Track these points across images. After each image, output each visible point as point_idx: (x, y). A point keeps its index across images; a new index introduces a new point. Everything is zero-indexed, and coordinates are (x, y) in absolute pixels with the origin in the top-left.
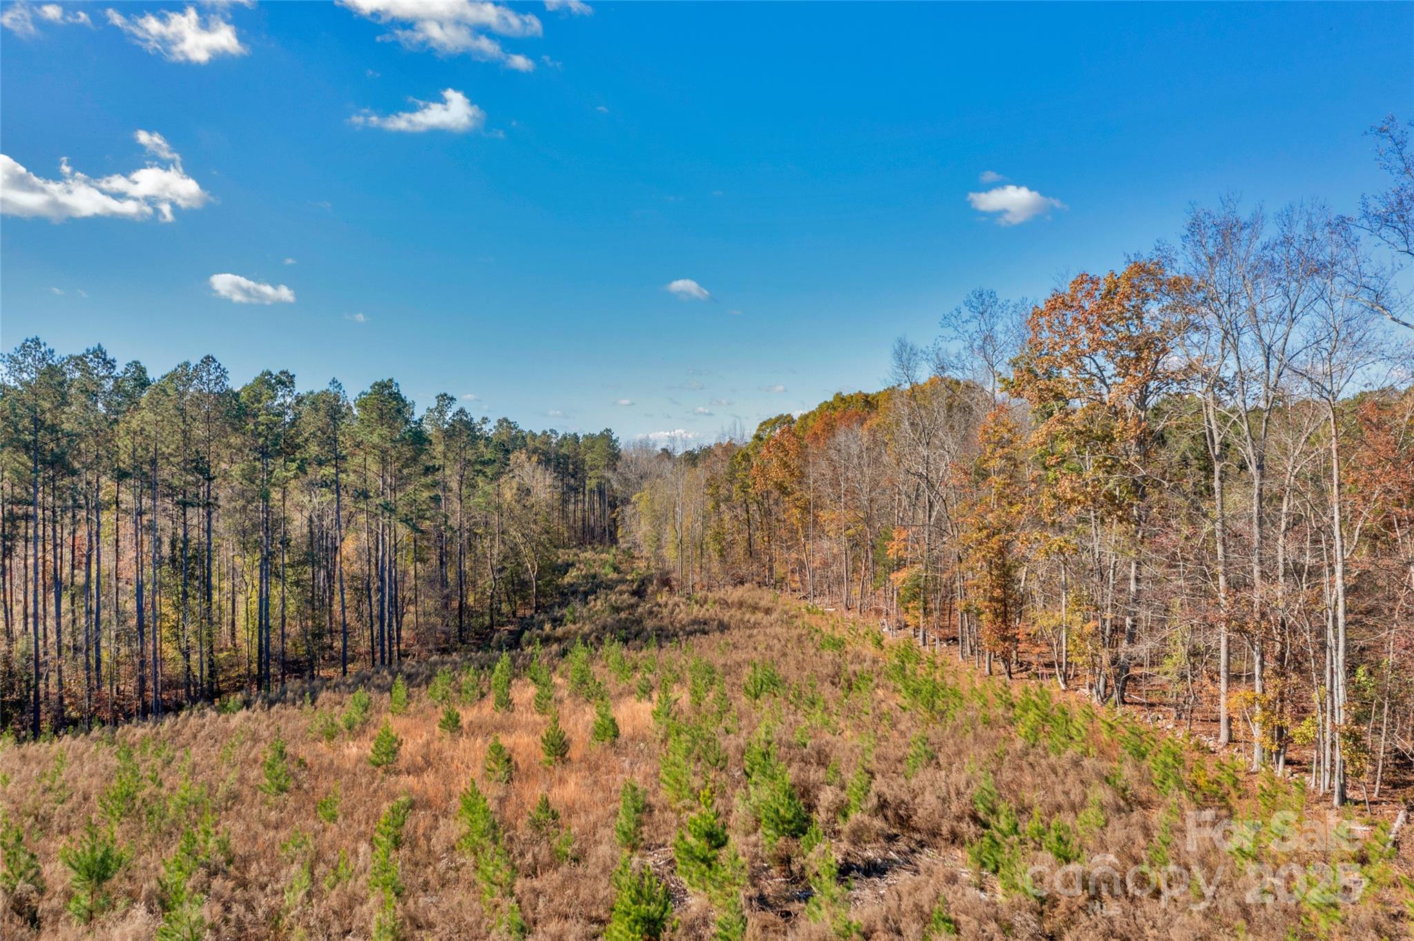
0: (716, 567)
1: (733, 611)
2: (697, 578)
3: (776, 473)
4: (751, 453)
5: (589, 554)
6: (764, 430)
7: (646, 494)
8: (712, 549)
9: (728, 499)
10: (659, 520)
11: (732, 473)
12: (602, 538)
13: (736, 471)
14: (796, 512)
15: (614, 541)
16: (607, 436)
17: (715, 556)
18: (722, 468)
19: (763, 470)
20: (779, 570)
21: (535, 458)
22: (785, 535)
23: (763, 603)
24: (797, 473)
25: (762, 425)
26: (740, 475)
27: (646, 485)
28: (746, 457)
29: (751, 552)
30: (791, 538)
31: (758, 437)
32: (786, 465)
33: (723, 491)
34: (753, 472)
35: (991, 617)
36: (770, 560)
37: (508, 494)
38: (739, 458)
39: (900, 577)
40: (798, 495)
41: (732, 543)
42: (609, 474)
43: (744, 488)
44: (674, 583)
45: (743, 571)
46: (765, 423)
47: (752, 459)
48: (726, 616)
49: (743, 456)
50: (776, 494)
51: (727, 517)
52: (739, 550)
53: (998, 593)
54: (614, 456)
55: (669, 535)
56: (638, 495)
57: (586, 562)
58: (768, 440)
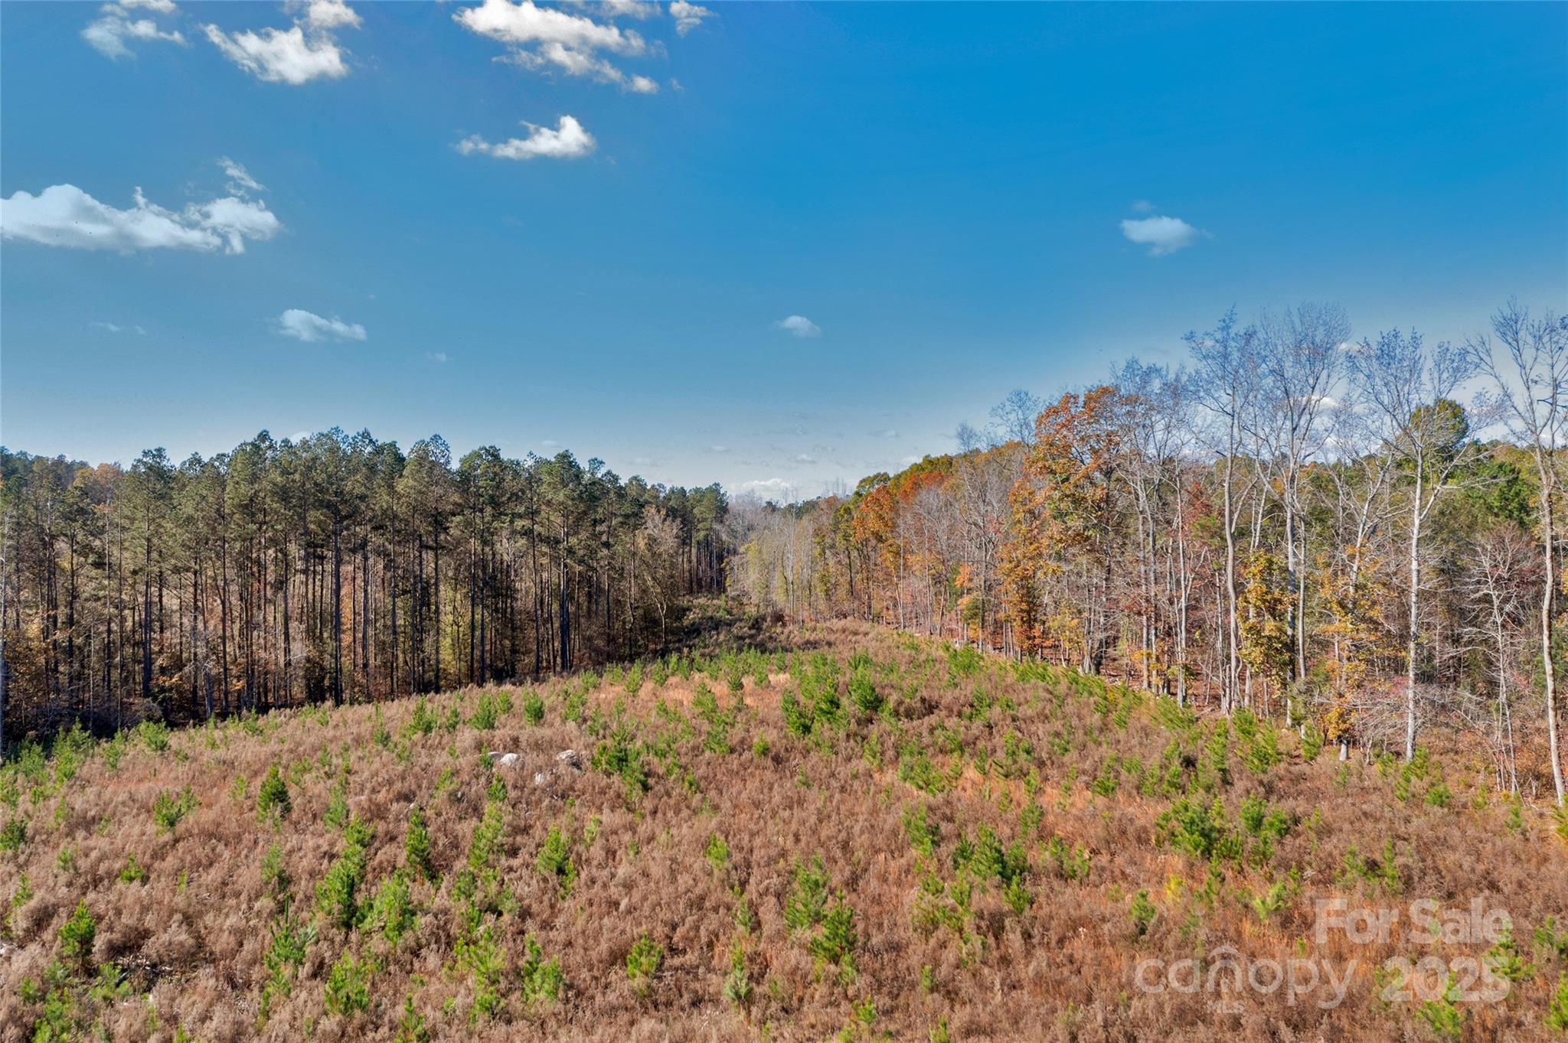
0: (822, 605)
1: (838, 635)
2: (806, 614)
3: (873, 524)
4: (851, 507)
5: (702, 601)
6: (863, 487)
7: (754, 546)
8: (819, 590)
9: (833, 546)
10: (768, 568)
11: (837, 523)
12: (711, 587)
13: (839, 523)
14: (890, 556)
15: (722, 589)
16: (715, 489)
17: (822, 595)
18: (827, 521)
19: (862, 521)
20: (876, 606)
21: (663, 512)
22: (880, 575)
23: (862, 629)
24: (890, 523)
25: (861, 482)
26: (842, 526)
27: (753, 535)
28: (848, 511)
29: (852, 591)
30: (887, 580)
31: (858, 494)
32: (881, 517)
33: (828, 541)
34: (854, 523)
35: (1020, 623)
36: (869, 598)
37: (642, 544)
38: (842, 512)
39: (966, 600)
40: (890, 541)
41: (836, 585)
42: (717, 526)
43: (846, 537)
44: (787, 618)
45: (846, 606)
46: (864, 480)
47: (853, 513)
48: (832, 638)
49: (845, 510)
50: (873, 542)
51: (831, 562)
52: (842, 592)
53: (1024, 606)
54: (722, 509)
55: (777, 582)
56: (746, 546)
57: (701, 607)
58: (866, 497)
